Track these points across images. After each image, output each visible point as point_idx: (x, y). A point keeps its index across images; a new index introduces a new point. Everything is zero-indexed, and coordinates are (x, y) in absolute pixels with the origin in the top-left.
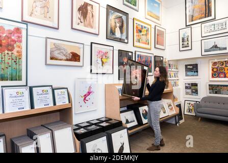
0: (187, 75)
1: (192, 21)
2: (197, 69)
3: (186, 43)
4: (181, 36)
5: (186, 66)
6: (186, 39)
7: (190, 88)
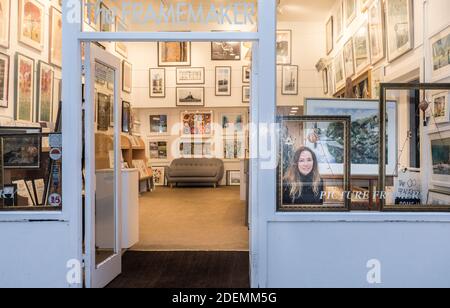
0: (152, 130)
1: (166, 61)
2: (166, 122)
3: (158, 88)
4: (153, 78)
5: (151, 117)
6: (158, 82)
7: (157, 149)
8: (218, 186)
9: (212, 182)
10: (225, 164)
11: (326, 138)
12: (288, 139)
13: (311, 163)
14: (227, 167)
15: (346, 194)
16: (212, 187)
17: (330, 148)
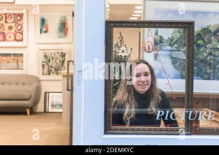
8: (33, 112)
9: (25, 107)
10: (42, 83)
11: (169, 48)
12: (123, 48)
13: (149, 77)
14: (45, 87)
15: (187, 115)
16: (25, 113)
17: (174, 61)
